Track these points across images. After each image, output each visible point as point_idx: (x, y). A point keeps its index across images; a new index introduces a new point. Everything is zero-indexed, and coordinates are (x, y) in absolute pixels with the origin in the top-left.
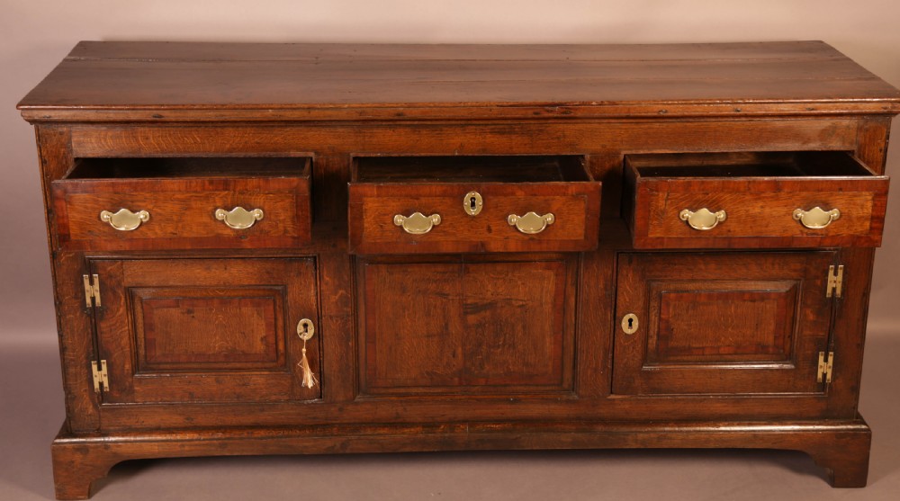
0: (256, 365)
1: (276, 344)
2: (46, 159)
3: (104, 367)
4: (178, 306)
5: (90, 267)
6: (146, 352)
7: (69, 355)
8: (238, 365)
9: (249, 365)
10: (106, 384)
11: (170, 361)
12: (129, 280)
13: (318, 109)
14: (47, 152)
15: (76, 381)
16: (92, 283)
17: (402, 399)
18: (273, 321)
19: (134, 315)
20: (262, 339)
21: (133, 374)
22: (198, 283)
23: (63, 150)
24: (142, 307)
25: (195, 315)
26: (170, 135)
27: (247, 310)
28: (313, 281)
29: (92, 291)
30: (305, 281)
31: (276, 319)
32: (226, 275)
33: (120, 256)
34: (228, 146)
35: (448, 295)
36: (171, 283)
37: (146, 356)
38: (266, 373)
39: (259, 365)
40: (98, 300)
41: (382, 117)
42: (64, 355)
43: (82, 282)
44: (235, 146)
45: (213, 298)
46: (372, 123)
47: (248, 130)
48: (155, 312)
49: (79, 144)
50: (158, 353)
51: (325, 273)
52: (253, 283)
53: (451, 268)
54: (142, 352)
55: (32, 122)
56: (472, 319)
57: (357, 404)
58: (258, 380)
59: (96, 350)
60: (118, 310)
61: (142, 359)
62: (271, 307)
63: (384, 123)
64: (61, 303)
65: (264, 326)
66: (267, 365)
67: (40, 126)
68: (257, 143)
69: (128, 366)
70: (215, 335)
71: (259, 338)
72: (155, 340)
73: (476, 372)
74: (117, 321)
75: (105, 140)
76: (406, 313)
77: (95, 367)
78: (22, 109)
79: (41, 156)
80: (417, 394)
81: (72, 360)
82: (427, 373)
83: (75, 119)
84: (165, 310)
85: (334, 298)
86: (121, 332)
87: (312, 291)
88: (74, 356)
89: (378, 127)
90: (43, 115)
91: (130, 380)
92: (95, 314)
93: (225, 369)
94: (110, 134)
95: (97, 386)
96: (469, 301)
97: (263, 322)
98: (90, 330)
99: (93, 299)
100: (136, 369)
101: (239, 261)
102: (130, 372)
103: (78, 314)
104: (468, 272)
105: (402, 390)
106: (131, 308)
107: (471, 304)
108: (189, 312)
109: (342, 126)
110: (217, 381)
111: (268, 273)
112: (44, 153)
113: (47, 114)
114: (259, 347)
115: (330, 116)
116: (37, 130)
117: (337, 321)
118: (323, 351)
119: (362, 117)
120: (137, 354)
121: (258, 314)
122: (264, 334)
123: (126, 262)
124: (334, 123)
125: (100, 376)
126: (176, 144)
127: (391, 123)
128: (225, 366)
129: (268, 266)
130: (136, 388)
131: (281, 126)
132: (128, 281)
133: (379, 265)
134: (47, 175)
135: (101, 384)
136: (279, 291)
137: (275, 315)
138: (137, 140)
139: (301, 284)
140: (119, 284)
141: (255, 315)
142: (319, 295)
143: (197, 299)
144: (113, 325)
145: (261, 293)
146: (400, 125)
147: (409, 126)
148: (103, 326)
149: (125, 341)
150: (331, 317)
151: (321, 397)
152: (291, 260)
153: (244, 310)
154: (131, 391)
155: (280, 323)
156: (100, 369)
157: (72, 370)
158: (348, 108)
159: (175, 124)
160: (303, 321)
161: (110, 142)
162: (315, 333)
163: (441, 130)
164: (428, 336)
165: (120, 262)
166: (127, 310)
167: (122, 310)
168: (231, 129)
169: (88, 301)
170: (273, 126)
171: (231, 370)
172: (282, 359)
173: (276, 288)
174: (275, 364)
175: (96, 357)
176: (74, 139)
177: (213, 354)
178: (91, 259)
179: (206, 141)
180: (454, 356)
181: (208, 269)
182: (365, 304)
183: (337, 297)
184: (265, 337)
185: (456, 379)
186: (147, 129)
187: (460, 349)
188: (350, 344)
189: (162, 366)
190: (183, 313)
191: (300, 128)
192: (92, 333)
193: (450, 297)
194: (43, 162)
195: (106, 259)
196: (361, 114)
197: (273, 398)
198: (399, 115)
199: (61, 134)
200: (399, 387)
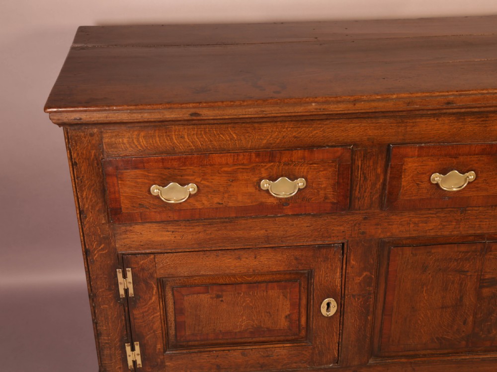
0: (278, 338)
1: (299, 320)
2: (77, 161)
3: (137, 348)
4: (207, 292)
5: (123, 262)
6: (176, 333)
7: (104, 339)
8: (264, 339)
9: (272, 339)
10: (139, 362)
11: (198, 339)
12: (162, 271)
13: (365, 101)
14: (78, 154)
15: (111, 360)
16: (125, 276)
17: (412, 361)
18: (298, 300)
19: (165, 301)
20: (286, 317)
21: (165, 351)
22: (227, 271)
23: (93, 152)
24: (173, 295)
25: (223, 299)
26: (205, 133)
27: (274, 293)
28: (339, 264)
29: (125, 283)
30: (331, 265)
31: (300, 299)
32: (257, 263)
33: (153, 251)
34: (265, 142)
35: (468, 271)
36: (202, 273)
37: (176, 335)
38: (288, 345)
39: (282, 338)
40: (131, 291)
41: (430, 107)
42: (98, 339)
43: (116, 276)
44: (272, 142)
45: (242, 283)
46: (417, 112)
47: (287, 124)
48: (186, 298)
49: (110, 145)
50: (188, 333)
51: (352, 257)
52: (281, 269)
53: (474, 247)
54: (172, 332)
55: (60, 125)
56: (486, 291)
57: (370, 366)
58: (281, 351)
59: (129, 333)
60: (151, 299)
61: (172, 338)
62: (297, 290)
63: (429, 112)
64: (95, 295)
65: (289, 306)
66: (290, 338)
67: (69, 128)
68: (295, 137)
69: (159, 346)
70: (242, 316)
71: (283, 316)
72: (185, 322)
73: (483, 336)
74: (149, 308)
75: (138, 141)
76: (425, 289)
77: (128, 349)
78: (50, 112)
79: (71, 158)
80: (425, 356)
81: (106, 343)
82: (437, 338)
83: (106, 120)
84: (195, 296)
85: (358, 280)
86: (154, 317)
87: (338, 274)
88: (108, 340)
89: (422, 116)
90: (73, 118)
91: (162, 357)
92: (128, 303)
93: (250, 343)
94: (142, 134)
95: (130, 363)
96: (487, 276)
97: (288, 303)
98: (124, 318)
99: (126, 291)
100: (167, 346)
101: (269, 250)
102: (162, 350)
103: (112, 305)
104: (491, 251)
105: (411, 353)
106: (162, 297)
107: (488, 279)
108: (218, 296)
109: (385, 117)
110: (243, 354)
111: (296, 259)
112: (74, 156)
113: (77, 116)
114: (283, 323)
115: (375, 108)
116: (66, 133)
117: (359, 299)
118: (343, 325)
119: (409, 108)
120: (167, 334)
121: (284, 296)
122: (288, 313)
123: (158, 256)
124: (377, 114)
125: (134, 356)
126: (211, 141)
127: (437, 112)
128: (250, 340)
129: (297, 253)
130: (167, 364)
131: (322, 120)
132: (160, 273)
133: (405, 248)
134: (77, 178)
135: (135, 362)
136: (305, 273)
137: (300, 296)
138: (171, 139)
139: (327, 268)
140: (151, 276)
141: (281, 297)
142: (344, 277)
143: (226, 284)
144: (145, 312)
145: (288, 277)
146: (445, 113)
147: (453, 114)
148: (136, 313)
149: (157, 325)
150: (353, 296)
151: (337, 363)
152: (320, 247)
153: (270, 292)
154: (162, 366)
155: (304, 302)
156: (133, 349)
157: (106, 352)
158: (397, 98)
159: (212, 121)
160: (326, 301)
161: (143, 142)
162: (337, 311)
163: (487, 117)
164: (442, 308)
165: (152, 256)
166: (159, 298)
167: (154, 298)
168: (269, 124)
169: (122, 292)
170: (312, 120)
171: (255, 343)
172: (303, 333)
173: (302, 272)
174: (296, 337)
175: (130, 340)
176: (106, 140)
177: (239, 332)
178: (123, 254)
179: (242, 137)
180: (464, 323)
181: (239, 258)
182: (386, 283)
183: (361, 278)
184: (289, 315)
185: (464, 343)
186: (181, 128)
187: (471, 317)
188: (369, 318)
189: (190, 343)
190: (211, 298)
191: (341, 120)
192: (126, 320)
193: (469, 274)
194: (74, 165)
195: (139, 254)
196: (408, 104)
197: (294, 365)
198: (448, 103)
199: (92, 135)
200: (410, 351)
